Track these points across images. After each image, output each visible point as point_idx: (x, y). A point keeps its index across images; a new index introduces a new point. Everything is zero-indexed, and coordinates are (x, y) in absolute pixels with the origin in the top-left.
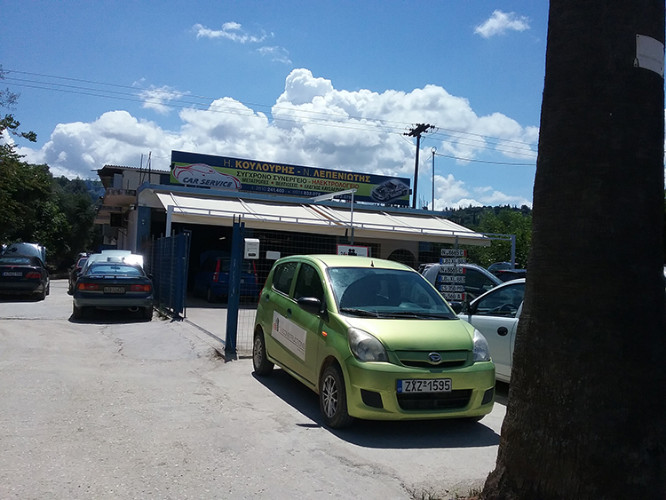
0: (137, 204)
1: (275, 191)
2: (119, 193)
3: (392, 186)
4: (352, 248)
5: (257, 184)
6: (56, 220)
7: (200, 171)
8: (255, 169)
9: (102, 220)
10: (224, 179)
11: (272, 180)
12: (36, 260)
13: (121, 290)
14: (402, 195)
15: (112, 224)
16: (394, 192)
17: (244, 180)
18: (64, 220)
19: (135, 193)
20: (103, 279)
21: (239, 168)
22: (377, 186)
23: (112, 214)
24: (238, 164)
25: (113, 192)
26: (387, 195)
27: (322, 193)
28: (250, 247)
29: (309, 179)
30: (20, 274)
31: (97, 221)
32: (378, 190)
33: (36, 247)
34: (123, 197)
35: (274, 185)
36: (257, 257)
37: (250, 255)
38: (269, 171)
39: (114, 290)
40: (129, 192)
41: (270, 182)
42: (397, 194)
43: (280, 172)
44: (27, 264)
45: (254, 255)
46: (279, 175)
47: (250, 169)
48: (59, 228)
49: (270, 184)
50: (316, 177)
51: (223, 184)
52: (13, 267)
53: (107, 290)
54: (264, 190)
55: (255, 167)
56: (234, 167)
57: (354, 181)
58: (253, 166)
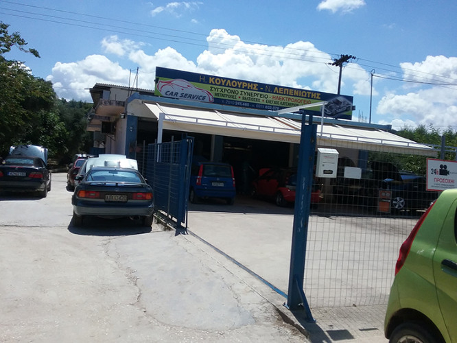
0: (126, 113)
1: (241, 105)
2: (110, 103)
3: (338, 103)
5: (227, 98)
6: (57, 127)
7: (179, 85)
9: (94, 128)
10: (199, 93)
11: (240, 95)
12: (39, 161)
13: (123, 198)
14: (346, 110)
15: (103, 131)
16: (338, 109)
17: (216, 94)
18: (63, 128)
19: (124, 104)
20: (104, 186)
21: (212, 84)
22: (326, 103)
23: (103, 123)
24: (211, 80)
25: (105, 103)
26: (334, 110)
27: (281, 108)
28: (325, 160)
29: (270, 95)
30: (24, 174)
31: (90, 129)
32: (326, 106)
33: (40, 149)
34: (114, 107)
35: (241, 100)
36: (334, 175)
37: (325, 172)
38: (237, 87)
39: (116, 198)
40: (119, 103)
41: (238, 96)
42: (342, 110)
43: (246, 88)
44: (31, 165)
45: (331, 172)
46: (245, 91)
48: (59, 133)
49: (238, 99)
50: (276, 93)
51: (198, 97)
52: (17, 167)
53: (108, 197)
54: (233, 103)
55: (226, 83)
56: (208, 83)
57: (307, 97)
58: (223, 82)
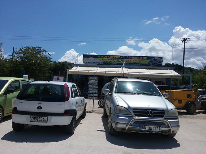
1: (114, 64)
3: (155, 60)
4: (58, 77)
7: (91, 59)
8: (107, 58)
10: (98, 61)
14: (159, 62)
16: (156, 62)
17: (104, 61)
21: (102, 58)
22: (150, 60)
24: (102, 57)
26: (153, 63)
29: (125, 60)
32: (150, 61)
35: (114, 62)
38: (112, 58)
41: (112, 61)
42: (157, 62)
43: (115, 58)
46: (115, 59)
47: (106, 58)
50: (127, 59)
51: (98, 63)
54: (110, 64)
57: (141, 59)
58: (107, 57)
